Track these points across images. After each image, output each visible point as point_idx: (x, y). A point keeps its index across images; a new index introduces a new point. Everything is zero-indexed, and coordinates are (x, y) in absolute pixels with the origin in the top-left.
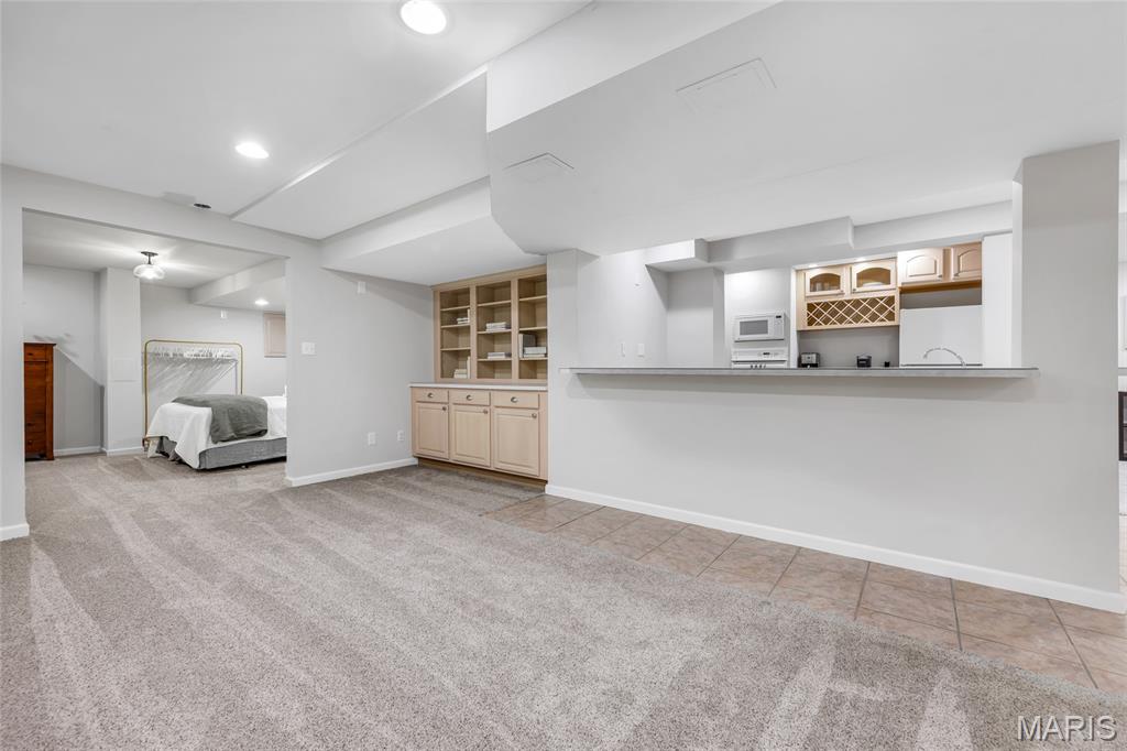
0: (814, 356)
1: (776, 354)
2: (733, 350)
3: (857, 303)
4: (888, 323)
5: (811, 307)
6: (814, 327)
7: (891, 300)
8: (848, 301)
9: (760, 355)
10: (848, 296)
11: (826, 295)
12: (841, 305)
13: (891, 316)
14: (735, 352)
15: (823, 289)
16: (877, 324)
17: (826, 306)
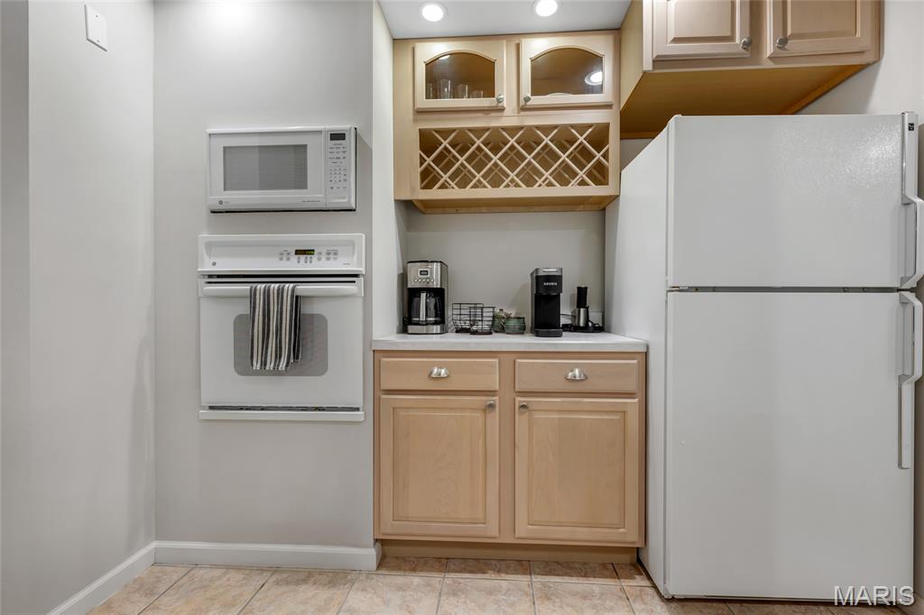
0: (436, 267)
1: (331, 254)
2: (205, 236)
3: (529, 139)
4: (593, 190)
5: (428, 142)
6: (435, 194)
7: (599, 137)
8: (512, 130)
9: (283, 255)
10: (510, 119)
11: (463, 111)
12: (496, 142)
13: (600, 174)
14: (210, 246)
15: (455, 95)
16: (573, 190)
17: (462, 143)
